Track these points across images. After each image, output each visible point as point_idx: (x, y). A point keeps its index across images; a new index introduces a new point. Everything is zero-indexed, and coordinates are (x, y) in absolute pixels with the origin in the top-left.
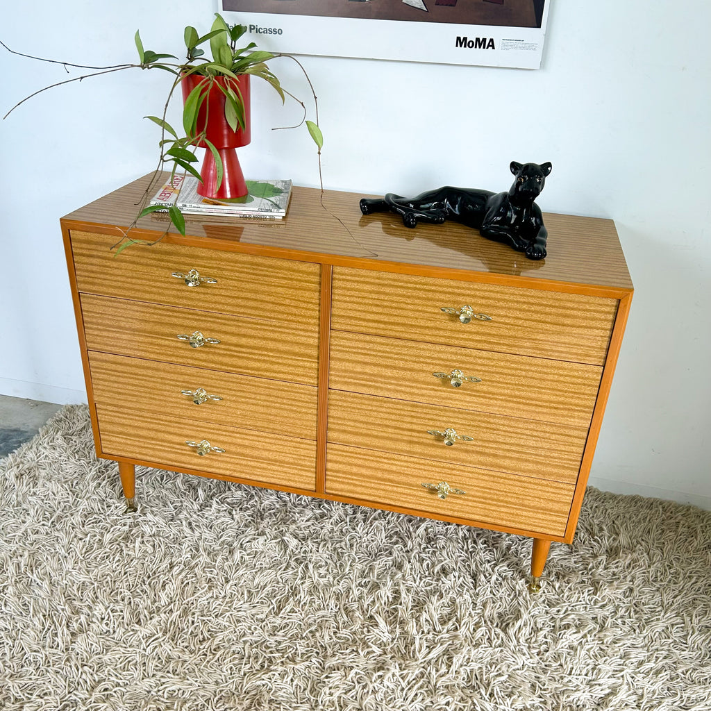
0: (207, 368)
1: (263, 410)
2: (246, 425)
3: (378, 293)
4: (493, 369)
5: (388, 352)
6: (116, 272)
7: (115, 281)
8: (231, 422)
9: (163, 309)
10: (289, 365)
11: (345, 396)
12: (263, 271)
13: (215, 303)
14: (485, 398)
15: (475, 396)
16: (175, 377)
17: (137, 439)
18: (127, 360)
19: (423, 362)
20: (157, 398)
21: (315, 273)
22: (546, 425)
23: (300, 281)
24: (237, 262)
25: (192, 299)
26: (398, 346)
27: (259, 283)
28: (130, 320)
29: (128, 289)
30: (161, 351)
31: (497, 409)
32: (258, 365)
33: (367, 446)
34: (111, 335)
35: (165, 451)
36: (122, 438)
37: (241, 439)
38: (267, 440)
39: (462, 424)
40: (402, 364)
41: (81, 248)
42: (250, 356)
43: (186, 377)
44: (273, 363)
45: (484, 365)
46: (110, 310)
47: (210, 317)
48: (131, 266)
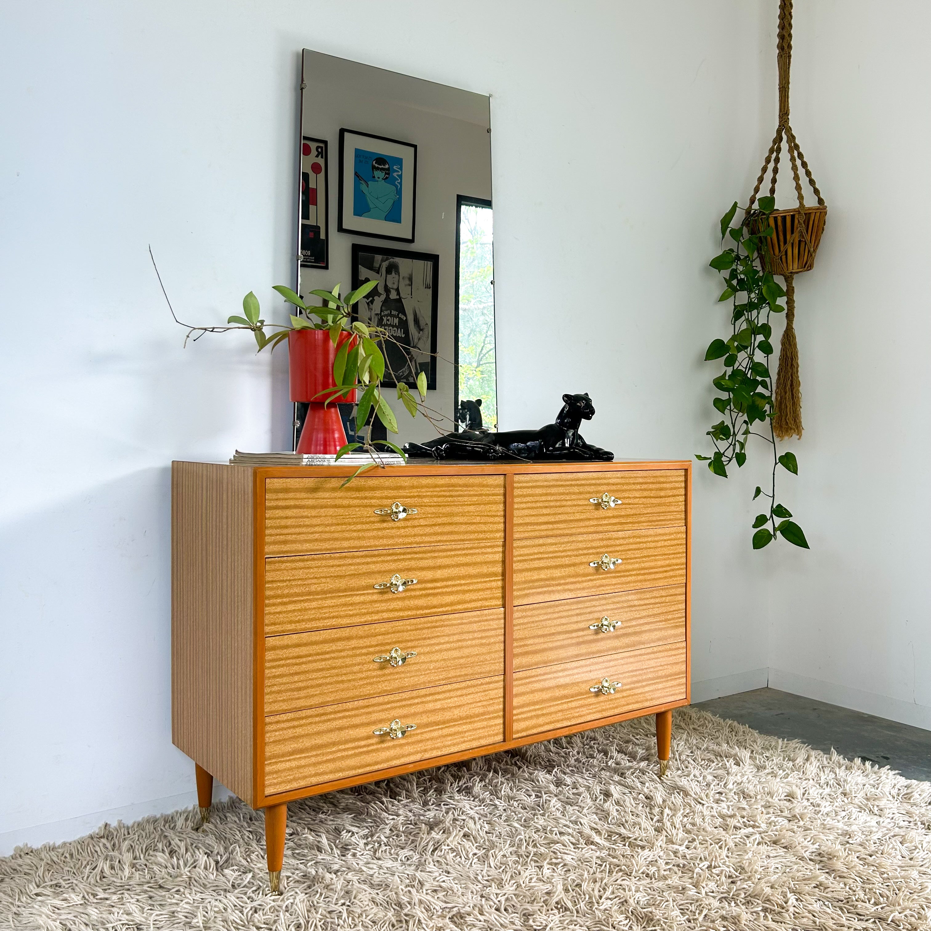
0: (402, 619)
1: (456, 654)
2: (439, 680)
3: (546, 494)
4: (627, 547)
5: (556, 552)
6: (315, 521)
7: (312, 533)
8: (424, 683)
9: (362, 556)
10: (479, 590)
11: (525, 610)
12: (457, 491)
13: (415, 535)
14: (624, 576)
15: (618, 577)
16: (367, 642)
17: (314, 753)
18: (315, 637)
19: (581, 555)
20: (345, 679)
21: (500, 485)
22: (662, 589)
23: (489, 495)
24: (436, 486)
25: (392, 537)
26: (563, 543)
27: (454, 505)
28: (323, 580)
29: (325, 540)
30: (355, 612)
31: (632, 585)
32: (451, 598)
33: (546, 663)
34: (298, 606)
35: (348, 757)
36: (294, 759)
37: (433, 701)
38: (459, 693)
39: (612, 609)
40: (567, 561)
41: (277, 499)
42: (444, 590)
43: (380, 637)
44: (465, 592)
45: (621, 545)
46: (300, 574)
47: (409, 553)
48: (331, 511)
